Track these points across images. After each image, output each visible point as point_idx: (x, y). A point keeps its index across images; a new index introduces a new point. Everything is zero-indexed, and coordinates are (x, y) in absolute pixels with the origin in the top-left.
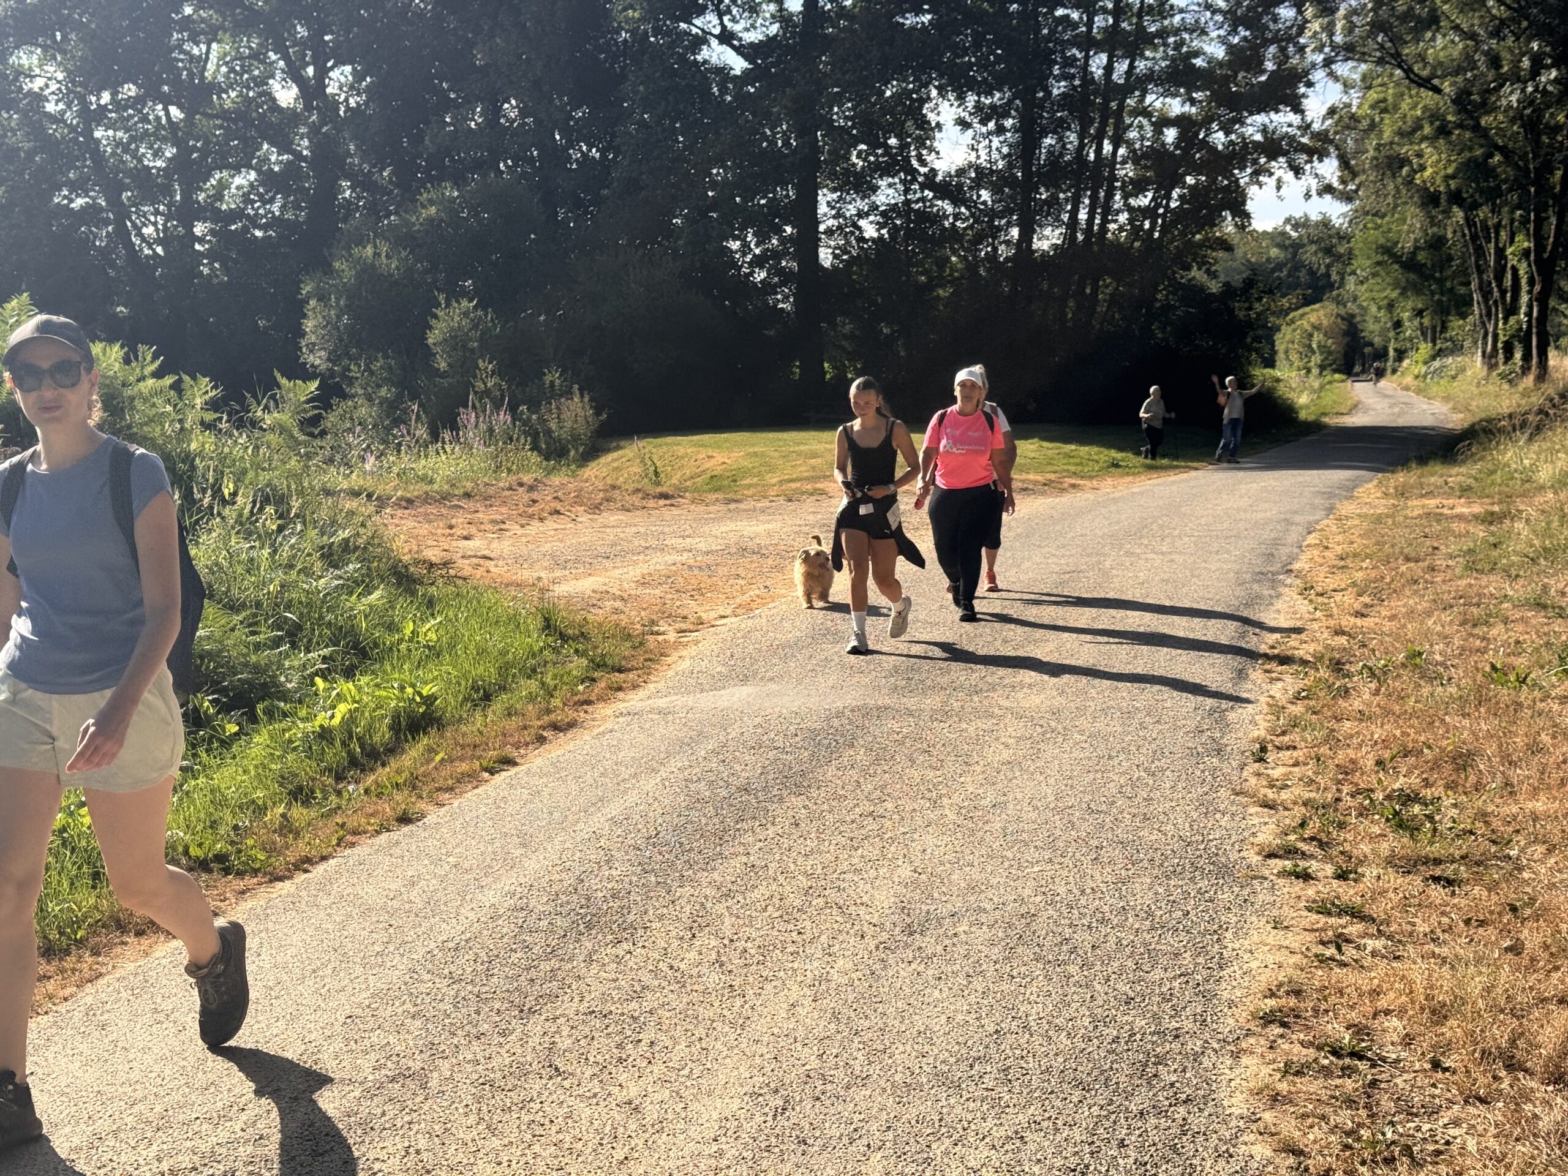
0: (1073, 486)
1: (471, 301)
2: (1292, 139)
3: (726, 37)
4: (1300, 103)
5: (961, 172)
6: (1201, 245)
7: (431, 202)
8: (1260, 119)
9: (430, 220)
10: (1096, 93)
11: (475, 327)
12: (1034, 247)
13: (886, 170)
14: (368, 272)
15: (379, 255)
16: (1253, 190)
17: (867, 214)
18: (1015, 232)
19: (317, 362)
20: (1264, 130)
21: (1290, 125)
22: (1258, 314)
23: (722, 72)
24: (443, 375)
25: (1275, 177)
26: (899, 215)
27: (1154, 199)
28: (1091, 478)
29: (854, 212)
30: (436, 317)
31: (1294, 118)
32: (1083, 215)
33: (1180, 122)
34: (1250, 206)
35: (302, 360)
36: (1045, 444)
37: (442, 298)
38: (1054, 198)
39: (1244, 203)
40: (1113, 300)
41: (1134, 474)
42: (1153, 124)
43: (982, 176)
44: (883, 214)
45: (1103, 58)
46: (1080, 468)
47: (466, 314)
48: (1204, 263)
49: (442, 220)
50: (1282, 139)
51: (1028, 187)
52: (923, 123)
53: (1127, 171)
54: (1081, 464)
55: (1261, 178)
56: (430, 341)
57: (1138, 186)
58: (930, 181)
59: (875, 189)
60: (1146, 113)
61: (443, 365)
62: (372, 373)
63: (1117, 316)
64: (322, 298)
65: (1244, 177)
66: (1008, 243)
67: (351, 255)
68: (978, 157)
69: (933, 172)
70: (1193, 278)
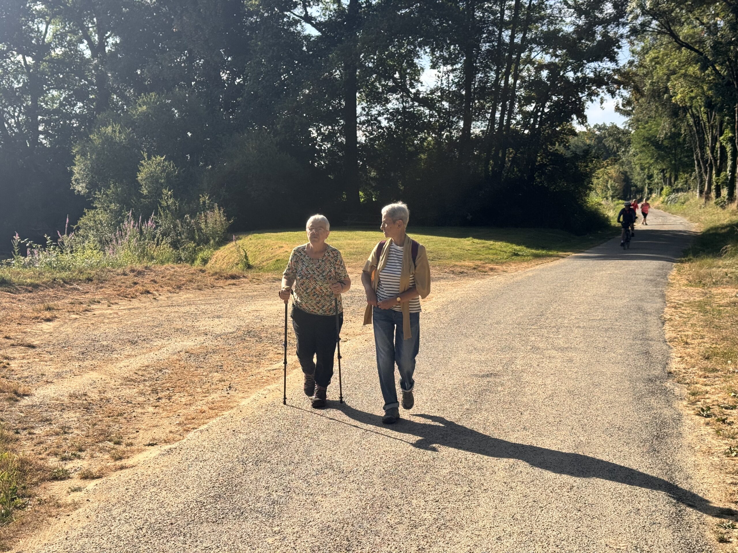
1: (162, 157)
3: (308, 19)
5: (432, 92)
6: (560, 132)
7: (144, 103)
8: (593, 65)
9: (143, 113)
11: (163, 171)
14: (108, 140)
15: (115, 131)
16: (588, 104)
17: (383, 114)
18: (461, 124)
19: (80, 189)
20: (595, 71)
21: (608, 69)
24: (145, 197)
25: (600, 97)
26: (400, 114)
27: (536, 107)
33: (549, 66)
34: (586, 112)
35: (72, 188)
36: (476, 241)
37: (145, 155)
39: (583, 110)
41: (527, 261)
42: (535, 68)
43: (445, 94)
44: (391, 114)
45: (509, 32)
46: (495, 256)
47: (159, 164)
48: (562, 142)
49: (150, 113)
50: (605, 75)
53: (521, 93)
54: (496, 254)
55: (593, 98)
56: (139, 178)
57: (528, 101)
58: (416, 97)
59: (387, 101)
60: (532, 63)
61: (145, 192)
62: (107, 195)
63: (515, 169)
64: (83, 154)
65: (583, 96)
66: (458, 129)
67: (99, 131)
68: (442, 84)
69: (418, 92)
70: (557, 150)
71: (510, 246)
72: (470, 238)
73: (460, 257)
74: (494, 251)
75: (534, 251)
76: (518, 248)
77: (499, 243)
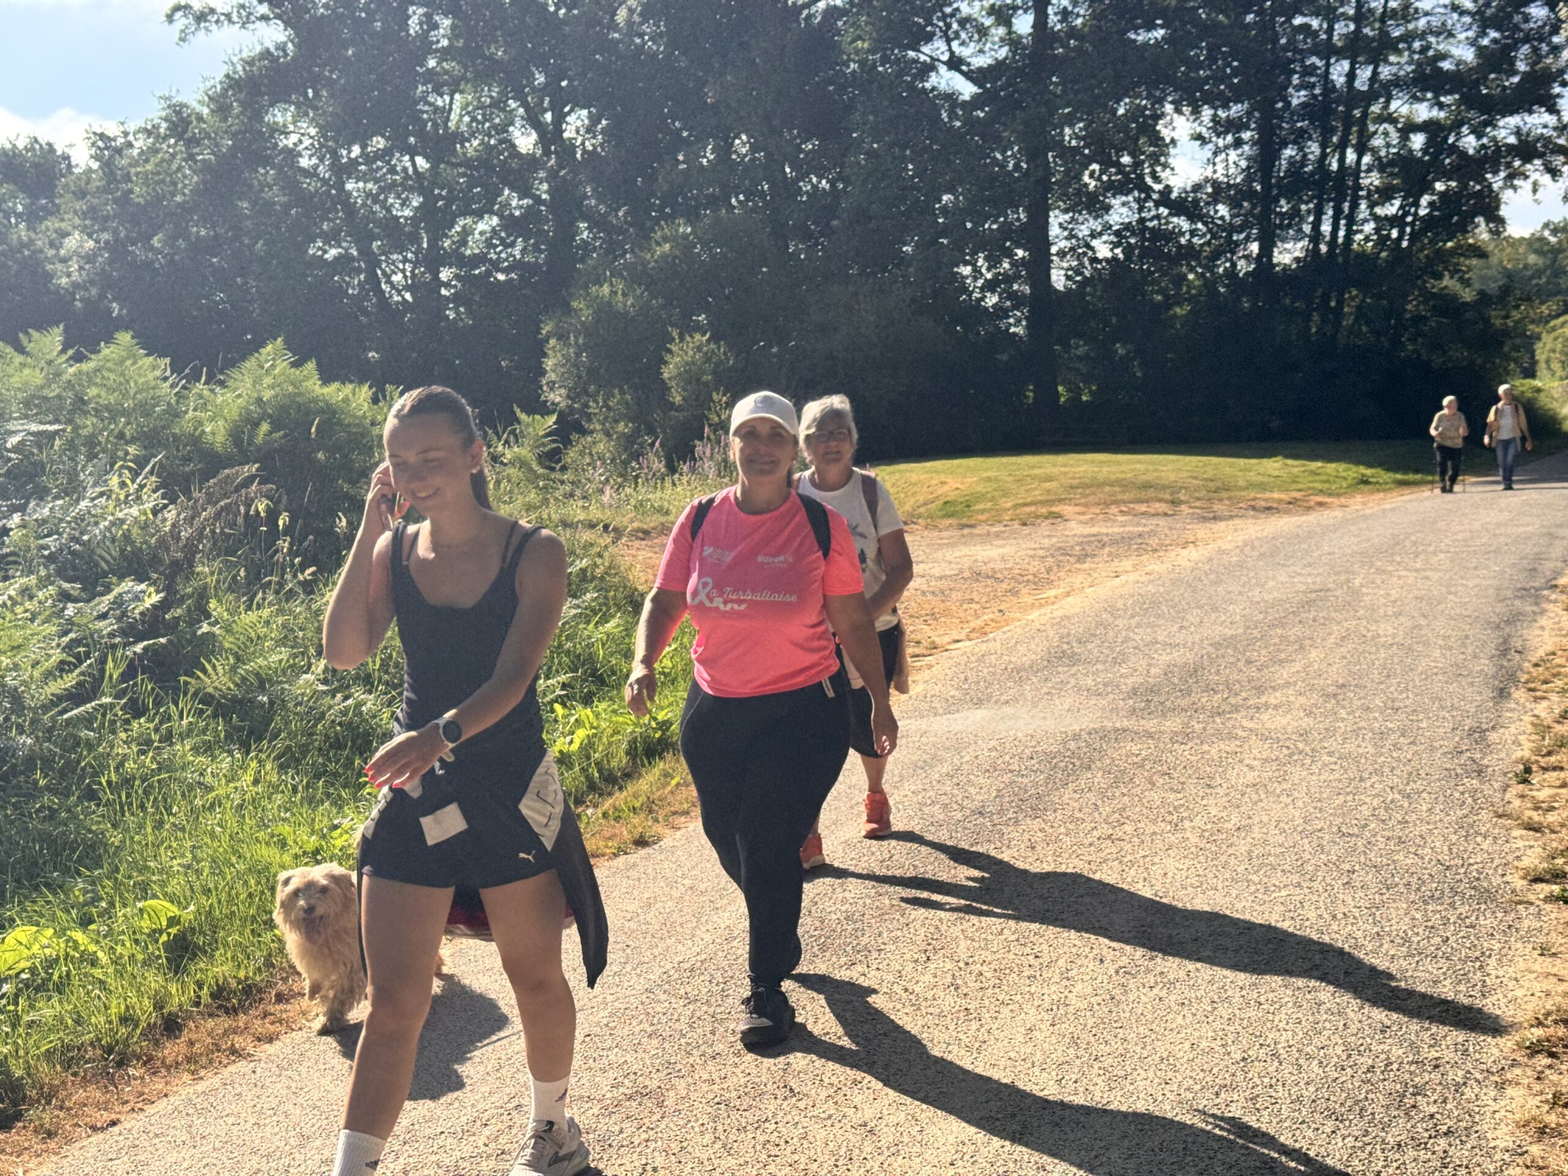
0: (1320, 504)
1: (704, 334)
2: (1547, 140)
3: (955, 63)
4: (1555, 104)
5: (1197, 188)
6: (1453, 252)
7: (665, 239)
8: (1513, 121)
9: (664, 256)
10: (1338, 102)
11: (708, 360)
12: (1275, 261)
13: (1120, 189)
14: (605, 311)
15: (616, 293)
16: (1507, 195)
17: (1100, 234)
18: (1254, 248)
19: (558, 399)
20: (1518, 132)
21: (1545, 126)
22: (1516, 322)
23: (951, 98)
24: (678, 409)
25: (1531, 180)
26: (1133, 234)
27: (1401, 207)
28: (1339, 495)
29: (1087, 232)
30: (670, 351)
31: (1550, 119)
32: (1326, 228)
33: (1429, 127)
34: (1503, 212)
35: (543, 398)
36: (1289, 462)
37: (675, 334)
38: (1295, 213)
39: (1497, 208)
40: (1361, 313)
41: (1385, 491)
42: (1399, 130)
43: (1219, 191)
44: (1117, 233)
45: (1346, 65)
46: (1326, 486)
47: (699, 349)
48: (1458, 271)
49: (676, 257)
50: (1538, 140)
51: (1268, 200)
52: (1156, 139)
53: (1374, 179)
54: (1328, 481)
55: (1516, 182)
56: (666, 376)
57: (1385, 194)
58: (1165, 198)
59: (1107, 208)
60: (1391, 119)
61: (678, 399)
62: (609, 409)
63: (1364, 329)
64: (562, 337)
65: (1497, 181)
66: (1247, 257)
67: (588, 294)
68: (1215, 172)
69: (1168, 189)
70: (1446, 287)
71: (1354, 468)
72: (1279, 458)
73: (1262, 487)
74: (1324, 478)
75: (1399, 476)
76: (1369, 472)
77: (1334, 465)
